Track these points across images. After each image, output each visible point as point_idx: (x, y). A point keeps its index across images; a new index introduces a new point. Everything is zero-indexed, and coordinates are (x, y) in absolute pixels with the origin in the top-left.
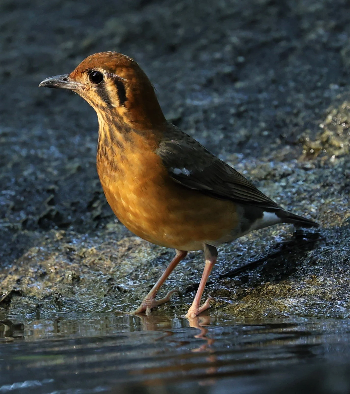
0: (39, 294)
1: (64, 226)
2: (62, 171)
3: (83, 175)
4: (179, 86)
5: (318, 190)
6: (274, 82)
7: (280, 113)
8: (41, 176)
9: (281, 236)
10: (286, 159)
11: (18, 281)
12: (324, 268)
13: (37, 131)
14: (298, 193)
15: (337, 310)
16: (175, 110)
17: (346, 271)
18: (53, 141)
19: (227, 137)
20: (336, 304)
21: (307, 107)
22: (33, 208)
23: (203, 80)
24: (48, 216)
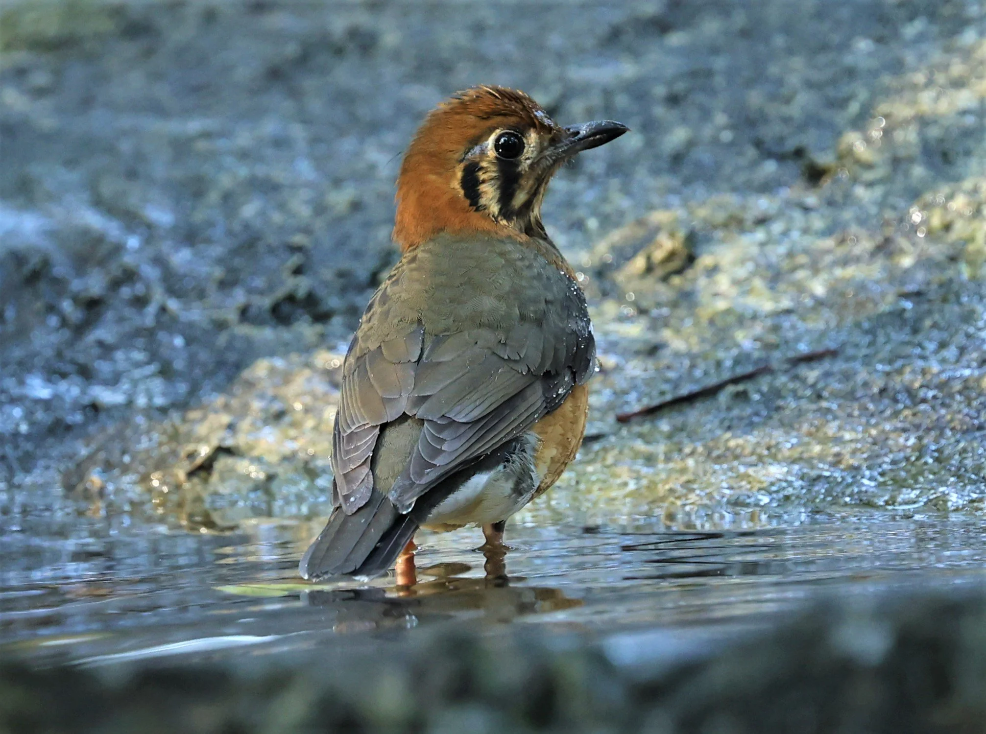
0: (270, 452)
1: (322, 317)
2: (320, 208)
3: (359, 217)
4: (555, 40)
5: (828, 251)
6: (745, 33)
7: (755, 98)
8: (277, 218)
9: (755, 340)
10: (767, 188)
11: (231, 427)
12: (839, 406)
13: (269, 127)
14: (790, 255)
15: (864, 489)
16: (546, 88)
17: (882, 412)
18: (301, 145)
19: (650, 143)
20: (863, 477)
21: (810, 85)
22: (259, 282)
23: (602, 30)
24: (291, 298)
